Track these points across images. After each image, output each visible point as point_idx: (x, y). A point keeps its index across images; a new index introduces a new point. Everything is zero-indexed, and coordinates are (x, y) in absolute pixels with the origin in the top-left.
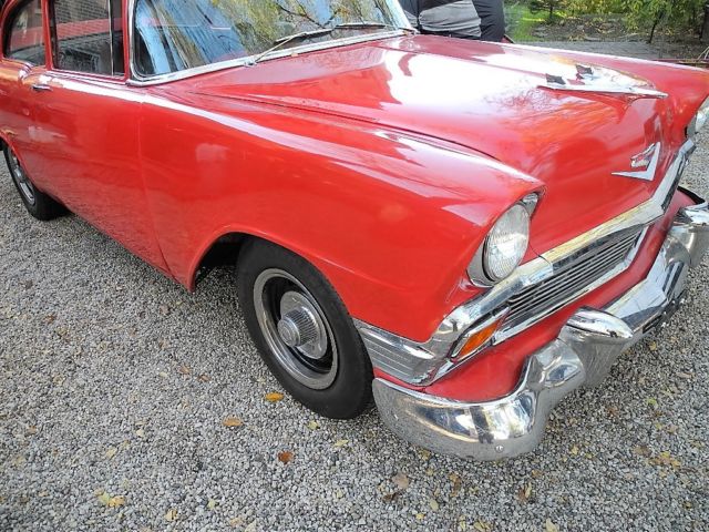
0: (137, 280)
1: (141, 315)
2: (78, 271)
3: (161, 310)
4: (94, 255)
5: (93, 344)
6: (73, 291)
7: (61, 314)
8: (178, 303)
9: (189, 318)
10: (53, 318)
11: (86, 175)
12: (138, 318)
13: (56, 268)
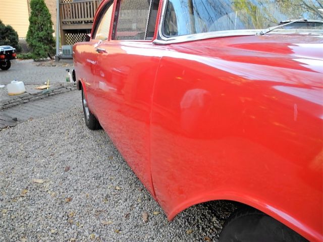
0: (131, 185)
1: (127, 216)
2: (98, 167)
3: (142, 216)
4: (110, 158)
5: (86, 233)
6: (89, 182)
7: (76, 197)
8: (156, 213)
9: (161, 231)
10: (70, 200)
11: (119, 111)
12: (124, 218)
13: (86, 161)
